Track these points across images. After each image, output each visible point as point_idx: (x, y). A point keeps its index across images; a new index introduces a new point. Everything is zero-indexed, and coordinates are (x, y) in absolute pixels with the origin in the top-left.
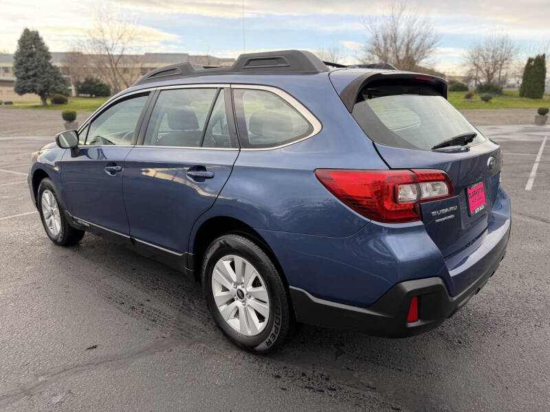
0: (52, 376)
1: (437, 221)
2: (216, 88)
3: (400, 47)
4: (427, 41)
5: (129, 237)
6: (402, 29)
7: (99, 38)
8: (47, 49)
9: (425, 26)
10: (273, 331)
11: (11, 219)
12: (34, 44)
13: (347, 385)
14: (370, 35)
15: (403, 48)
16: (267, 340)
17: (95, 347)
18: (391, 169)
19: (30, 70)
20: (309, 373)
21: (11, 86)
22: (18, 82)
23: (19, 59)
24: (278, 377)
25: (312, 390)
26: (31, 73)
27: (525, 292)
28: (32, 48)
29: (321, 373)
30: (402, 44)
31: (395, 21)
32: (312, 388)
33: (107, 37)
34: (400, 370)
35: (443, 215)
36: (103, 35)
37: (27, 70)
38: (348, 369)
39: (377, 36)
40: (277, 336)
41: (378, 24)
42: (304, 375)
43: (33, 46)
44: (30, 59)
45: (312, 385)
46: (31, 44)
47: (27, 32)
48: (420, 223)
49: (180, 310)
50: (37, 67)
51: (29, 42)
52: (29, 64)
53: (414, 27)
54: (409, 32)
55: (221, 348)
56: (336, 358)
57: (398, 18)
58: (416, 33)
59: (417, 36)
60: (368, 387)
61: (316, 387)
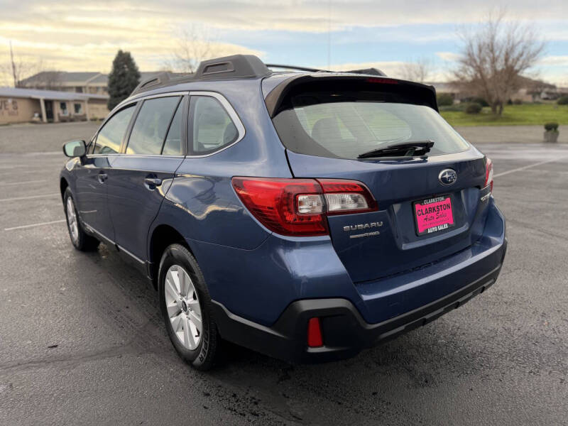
0: (5, 369)
1: (352, 237)
2: (179, 96)
3: (498, 56)
4: (533, 48)
5: (114, 243)
6: (501, 36)
7: (184, 56)
8: (137, 68)
9: (528, 33)
10: (203, 347)
11: (52, 225)
12: (126, 64)
13: (273, 412)
14: (463, 45)
15: (502, 57)
16: (200, 356)
17: (56, 346)
18: (294, 178)
19: (122, 88)
20: (241, 394)
21: (105, 103)
22: (110, 100)
23: (113, 78)
24: (208, 395)
25: (233, 412)
26: (122, 91)
27: (538, 333)
28: (123, 68)
29: (253, 396)
30: (500, 52)
31: (492, 28)
32: (235, 410)
33: (191, 55)
34: (340, 403)
35: (359, 231)
36: (188, 53)
37: (119, 89)
38: (284, 395)
39: (471, 46)
40: (207, 351)
41: (473, 34)
42: (234, 396)
43: (125, 66)
44: (123, 78)
45: (236, 408)
46: (124, 64)
47: (120, 53)
48: (327, 238)
49: (150, 320)
50: (127, 85)
51: (122, 63)
52: (121, 83)
53: (516, 34)
54: (509, 40)
55: (168, 360)
56: (278, 383)
57: (497, 25)
58: (518, 40)
59: (519, 43)
60: (294, 417)
61: (239, 410)
